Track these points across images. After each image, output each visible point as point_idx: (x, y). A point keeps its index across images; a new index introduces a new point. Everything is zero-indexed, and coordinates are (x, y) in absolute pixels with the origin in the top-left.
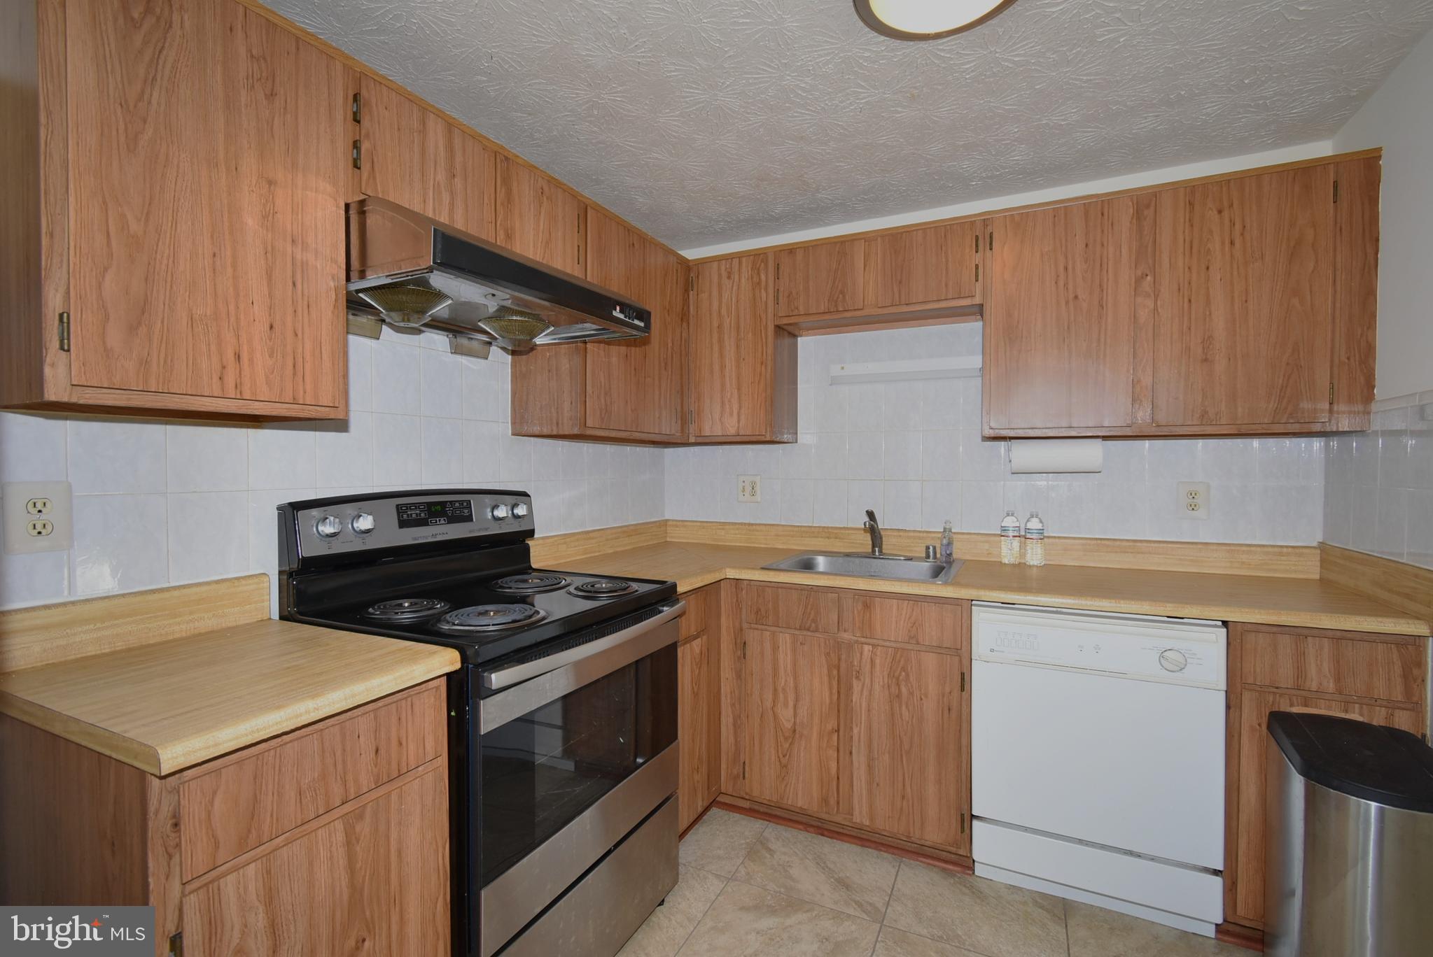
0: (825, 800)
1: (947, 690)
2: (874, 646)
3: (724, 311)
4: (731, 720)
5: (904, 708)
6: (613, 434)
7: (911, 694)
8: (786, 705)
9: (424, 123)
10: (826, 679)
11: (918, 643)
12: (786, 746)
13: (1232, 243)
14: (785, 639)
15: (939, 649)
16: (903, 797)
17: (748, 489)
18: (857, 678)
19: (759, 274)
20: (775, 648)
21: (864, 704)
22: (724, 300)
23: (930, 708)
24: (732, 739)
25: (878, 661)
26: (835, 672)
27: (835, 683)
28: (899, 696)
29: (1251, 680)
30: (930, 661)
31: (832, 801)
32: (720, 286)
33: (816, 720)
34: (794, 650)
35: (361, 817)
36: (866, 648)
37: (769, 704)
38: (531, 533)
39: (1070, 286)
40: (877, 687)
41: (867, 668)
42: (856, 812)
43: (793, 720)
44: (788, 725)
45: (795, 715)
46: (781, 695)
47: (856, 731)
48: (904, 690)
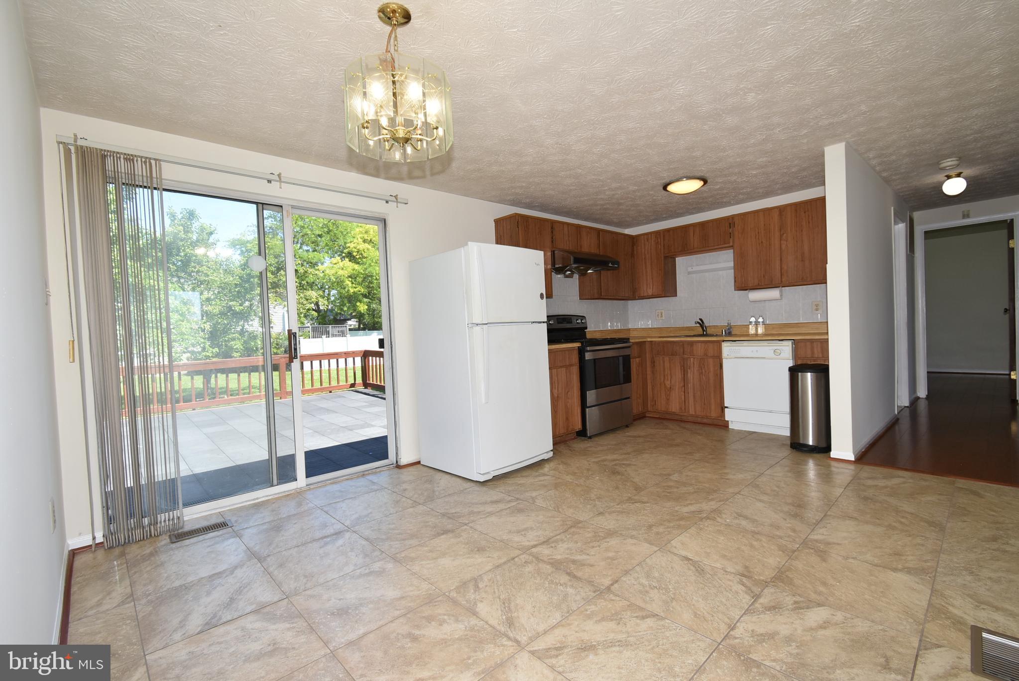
0: (681, 408)
1: (716, 369)
2: (694, 358)
3: (646, 252)
4: (651, 387)
5: (704, 377)
6: (610, 297)
7: (706, 372)
8: (668, 380)
9: (563, 227)
10: (680, 370)
11: (707, 356)
12: (668, 393)
13: (809, 222)
14: (667, 359)
15: (713, 357)
16: (704, 404)
17: (660, 315)
18: (689, 369)
19: (658, 240)
20: (664, 362)
21: (692, 378)
22: (646, 248)
23: (711, 375)
24: (651, 394)
25: (695, 363)
26: (683, 368)
27: (683, 371)
28: (702, 373)
29: (800, 356)
30: (711, 361)
31: (683, 409)
32: (645, 245)
33: (677, 384)
34: (670, 362)
36: (692, 359)
37: (662, 380)
38: (586, 328)
39: (760, 238)
40: (695, 371)
41: (692, 366)
42: (690, 411)
44: (669, 386)
45: (671, 383)
46: (666, 377)
47: (689, 385)
48: (703, 371)
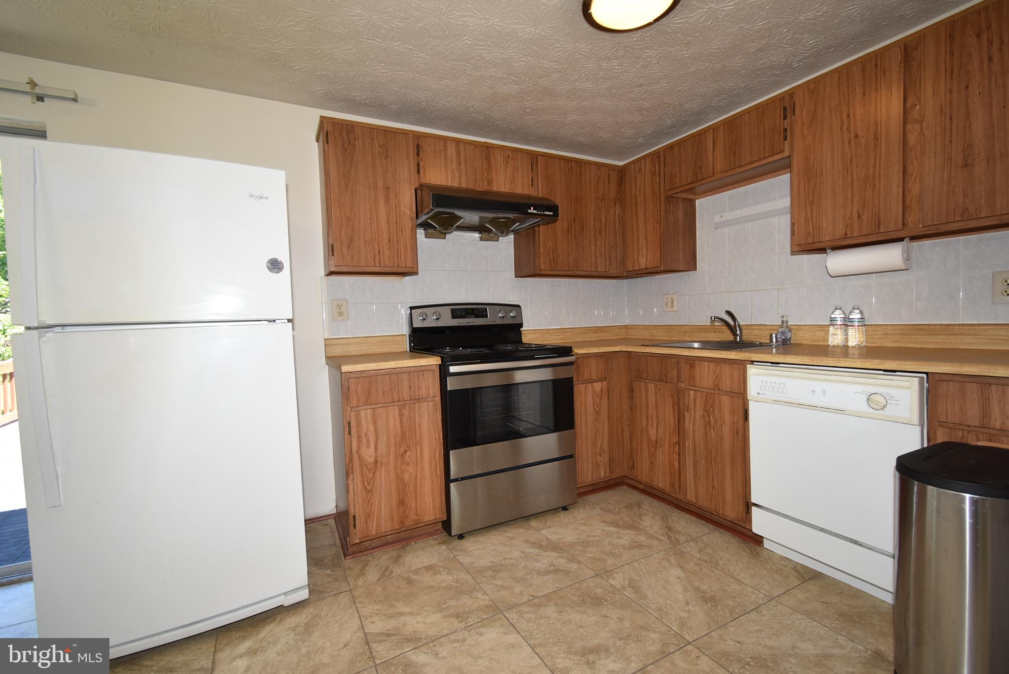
0: (672, 485)
1: (736, 419)
2: (696, 391)
3: (638, 193)
4: (628, 434)
5: (712, 431)
7: (716, 421)
8: (652, 427)
10: (672, 411)
11: (719, 390)
12: (653, 450)
14: (651, 386)
15: (731, 393)
16: (713, 487)
17: (669, 303)
18: (687, 411)
19: (655, 166)
20: (647, 392)
21: (691, 428)
22: (638, 187)
23: (726, 430)
24: (629, 445)
25: (698, 401)
26: (676, 407)
27: (676, 413)
28: (709, 423)
29: (943, 419)
30: (726, 401)
31: (677, 486)
33: (667, 437)
34: (656, 393)
35: (404, 408)
36: (692, 392)
37: (644, 425)
38: (521, 325)
39: (852, 129)
40: (697, 417)
41: (692, 405)
42: (688, 494)
43: (656, 435)
44: (654, 439)
45: (657, 432)
46: (650, 420)
47: (687, 444)
48: (712, 419)
